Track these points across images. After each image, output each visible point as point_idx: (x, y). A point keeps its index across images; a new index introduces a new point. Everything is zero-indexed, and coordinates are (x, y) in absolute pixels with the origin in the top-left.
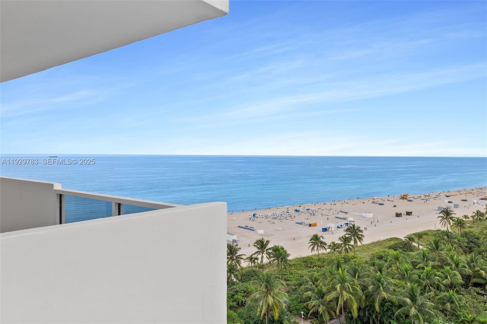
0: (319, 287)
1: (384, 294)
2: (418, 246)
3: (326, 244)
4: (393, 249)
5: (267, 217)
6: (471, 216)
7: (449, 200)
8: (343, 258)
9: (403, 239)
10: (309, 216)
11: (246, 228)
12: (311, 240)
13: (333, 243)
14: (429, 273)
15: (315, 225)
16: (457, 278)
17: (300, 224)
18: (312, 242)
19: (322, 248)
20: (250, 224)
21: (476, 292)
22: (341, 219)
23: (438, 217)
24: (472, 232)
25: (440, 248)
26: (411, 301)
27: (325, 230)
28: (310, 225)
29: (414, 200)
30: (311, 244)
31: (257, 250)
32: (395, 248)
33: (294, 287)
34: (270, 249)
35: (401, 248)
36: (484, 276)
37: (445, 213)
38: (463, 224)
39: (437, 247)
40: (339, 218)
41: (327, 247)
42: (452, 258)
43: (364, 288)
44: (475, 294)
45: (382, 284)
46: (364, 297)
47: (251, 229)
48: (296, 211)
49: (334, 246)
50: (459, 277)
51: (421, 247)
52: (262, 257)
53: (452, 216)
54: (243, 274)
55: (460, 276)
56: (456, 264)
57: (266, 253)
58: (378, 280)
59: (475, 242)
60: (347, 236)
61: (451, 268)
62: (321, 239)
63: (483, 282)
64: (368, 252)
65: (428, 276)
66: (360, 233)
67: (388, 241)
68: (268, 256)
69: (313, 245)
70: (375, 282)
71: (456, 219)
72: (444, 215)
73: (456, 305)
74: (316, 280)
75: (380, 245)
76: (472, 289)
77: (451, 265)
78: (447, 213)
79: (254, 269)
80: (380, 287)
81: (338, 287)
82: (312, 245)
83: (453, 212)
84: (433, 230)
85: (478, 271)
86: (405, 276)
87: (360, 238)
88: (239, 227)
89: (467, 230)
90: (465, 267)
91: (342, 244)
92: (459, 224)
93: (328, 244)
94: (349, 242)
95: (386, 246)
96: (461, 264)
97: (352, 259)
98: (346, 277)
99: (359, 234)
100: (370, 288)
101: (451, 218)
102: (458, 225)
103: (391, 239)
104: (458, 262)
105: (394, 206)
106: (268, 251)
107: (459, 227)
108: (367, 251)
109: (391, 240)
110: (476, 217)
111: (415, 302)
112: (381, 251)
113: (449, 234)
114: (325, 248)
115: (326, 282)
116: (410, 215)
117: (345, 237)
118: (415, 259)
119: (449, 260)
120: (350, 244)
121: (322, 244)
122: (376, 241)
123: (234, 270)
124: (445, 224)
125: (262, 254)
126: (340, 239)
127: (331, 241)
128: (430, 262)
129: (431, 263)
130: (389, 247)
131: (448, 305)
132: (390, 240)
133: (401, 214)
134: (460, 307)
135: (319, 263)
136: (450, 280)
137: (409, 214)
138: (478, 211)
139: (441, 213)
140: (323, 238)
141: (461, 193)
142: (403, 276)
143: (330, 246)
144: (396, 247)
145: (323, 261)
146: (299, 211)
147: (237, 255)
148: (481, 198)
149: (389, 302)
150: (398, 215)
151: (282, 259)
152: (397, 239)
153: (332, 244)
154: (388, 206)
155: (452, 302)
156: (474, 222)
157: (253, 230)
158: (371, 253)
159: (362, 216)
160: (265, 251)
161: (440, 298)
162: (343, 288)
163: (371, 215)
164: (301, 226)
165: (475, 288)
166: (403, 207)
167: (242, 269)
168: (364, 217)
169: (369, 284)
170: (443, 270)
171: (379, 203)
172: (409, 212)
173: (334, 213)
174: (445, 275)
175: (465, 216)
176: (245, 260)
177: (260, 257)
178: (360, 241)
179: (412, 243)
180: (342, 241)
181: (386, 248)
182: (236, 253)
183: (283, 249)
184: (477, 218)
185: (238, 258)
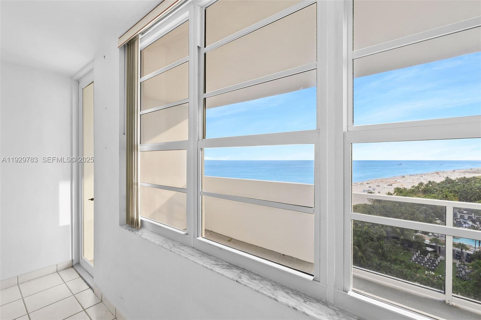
36: (398, 232)
148: (389, 184)
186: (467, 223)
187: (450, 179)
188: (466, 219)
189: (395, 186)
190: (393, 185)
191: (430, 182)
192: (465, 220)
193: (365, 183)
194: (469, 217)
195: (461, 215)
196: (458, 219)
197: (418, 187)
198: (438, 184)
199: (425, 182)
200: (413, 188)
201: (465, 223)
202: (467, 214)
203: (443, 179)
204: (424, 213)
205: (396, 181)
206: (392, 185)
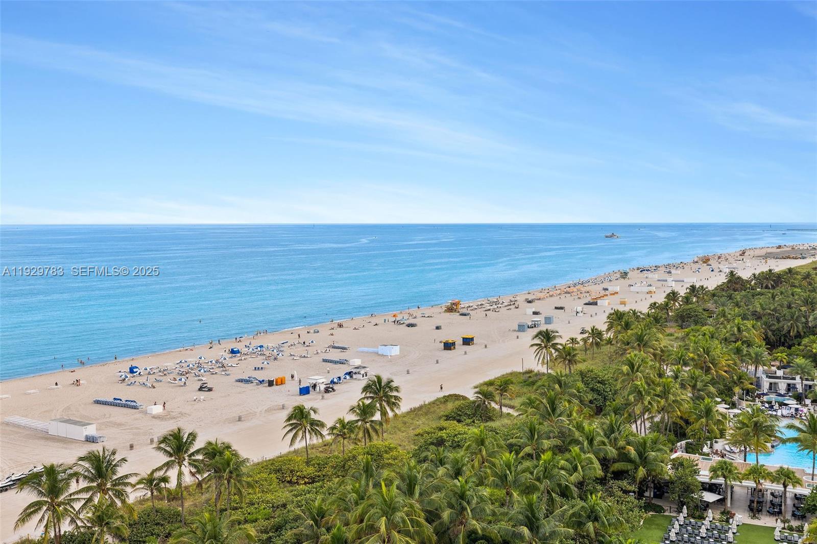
0: (334, 531)
1: (474, 525)
2: (501, 408)
3: (322, 425)
4: (454, 419)
5: (165, 372)
6: (582, 338)
7: (534, 310)
8: (368, 453)
9: (471, 396)
10: (265, 363)
11: (116, 403)
12: (289, 419)
13: (341, 421)
14: (549, 464)
15: (281, 382)
16: (595, 467)
17: (247, 381)
18: (291, 425)
19: (316, 434)
20: (125, 393)
21: (622, 489)
22: (335, 362)
23: (532, 345)
24: (592, 371)
25: (558, 412)
26: (529, 530)
27: (304, 391)
28: (271, 383)
29: (471, 312)
30: (289, 428)
31: (165, 459)
32: (459, 418)
33: (265, 536)
34: (198, 452)
35: (469, 415)
36: (632, 456)
37: (544, 338)
38: (574, 356)
39: (554, 410)
40: (331, 361)
41: (327, 432)
42: (580, 427)
43: (432, 516)
44: (620, 493)
45: (468, 503)
46: (435, 538)
47: (130, 405)
48: (233, 352)
49: (344, 430)
50: (597, 465)
51: (505, 410)
52: (180, 474)
53: (557, 341)
54: (132, 522)
55: (598, 463)
56: (589, 439)
57: (190, 464)
58: (459, 496)
59: (599, 389)
60: (367, 402)
61: (582, 449)
62: (313, 416)
63: (629, 466)
64: (405, 431)
65: (547, 473)
66: (395, 394)
67: (441, 402)
68: (194, 470)
69: (294, 432)
70: (453, 501)
71: (561, 347)
72: (542, 341)
73: (603, 523)
74: (322, 514)
75: (426, 414)
76: (615, 484)
77: (583, 444)
78: (547, 337)
79: (159, 504)
80: (463, 509)
81: (382, 524)
82: (291, 430)
83: (557, 334)
84: (518, 371)
85: (623, 448)
86: (506, 478)
87: (394, 403)
88: (98, 402)
89: (582, 367)
90: (604, 444)
91: (357, 421)
92: (568, 357)
93: (329, 424)
94: (373, 415)
95: (440, 415)
96: (598, 439)
97: (386, 452)
98: (397, 500)
99: (391, 396)
100: (446, 515)
101: (554, 345)
102: (565, 359)
103: (447, 399)
104: (592, 435)
105: (438, 328)
106: (193, 458)
107: (567, 362)
108: (403, 429)
109: (447, 401)
110: (591, 340)
111: (537, 532)
112: (433, 427)
113: (563, 378)
114: (321, 435)
115: (351, 516)
116: (469, 345)
117: (363, 403)
118: (516, 438)
119: (577, 434)
120: (374, 419)
121: (316, 426)
122: (417, 405)
123: (109, 518)
124: (544, 357)
125: (178, 468)
126: (352, 410)
127: (336, 419)
128: (544, 441)
129: (546, 443)
130: (447, 416)
131: (590, 526)
132: (445, 402)
133: (454, 344)
134: (609, 525)
135: (310, 470)
136: (582, 473)
137: (467, 341)
138: (594, 327)
139: (536, 337)
140: (315, 412)
141: (551, 293)
142: (503, 478)
143: (333, 428)
144: (460, 415)
145: (318, 464)
146: (238, 352)
147: (115, 477)
148: (587, 302)
149: (482, 540)
150: (448, 346)
151: (231, 472)
152: (457, 397)
153: (338, 425)
154: (425, 326)
155: (596, 519)
156: (586, 350)
157: (135, 408)
158: (412, 433)
159: (377, 354)
160: (187, 458)
161: (573, 513)
162: (391, 525)
163: (395, 351)
164: (249, 386)
165: (620, 482)
166: (456, 329)
167: (131, 510)
168: (383, 355)
169: (442, 506)
170: (567, 455)
171: (407, 322)
172: (469, 338)
173: (319, 352)
174: (573, 464)
175: (572, 339)
176: (134, 486)
177: (173, 474)
178: (393, 410)
179: (489, 403)
180: (358, 414)
181: (440, 418)
182: (114, 473)
183: (228, 447)
184: (593, 341)
185: (119, 484)
186: (786, 405)
187: (739, 278)
188: (783, 392)
189: (607, 305)
190: (599, 302)
191: (693, 288)
192: (780, 395)
193: (521, 299)
194: (789, 385)
195: (771, 384)
196: (764, 394)
197: (667, 304)
198: (714, 295)
199: (682, 292)
200: (653, 311)
201: (782, 404)
202: (784, 378)
203: (722, 279)
204: (690, 385)
205: (607, 289)
206: (596, 304)
